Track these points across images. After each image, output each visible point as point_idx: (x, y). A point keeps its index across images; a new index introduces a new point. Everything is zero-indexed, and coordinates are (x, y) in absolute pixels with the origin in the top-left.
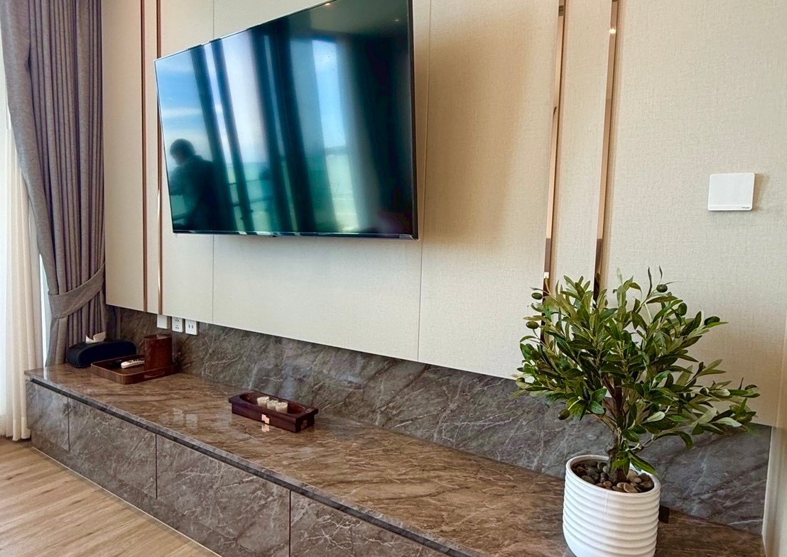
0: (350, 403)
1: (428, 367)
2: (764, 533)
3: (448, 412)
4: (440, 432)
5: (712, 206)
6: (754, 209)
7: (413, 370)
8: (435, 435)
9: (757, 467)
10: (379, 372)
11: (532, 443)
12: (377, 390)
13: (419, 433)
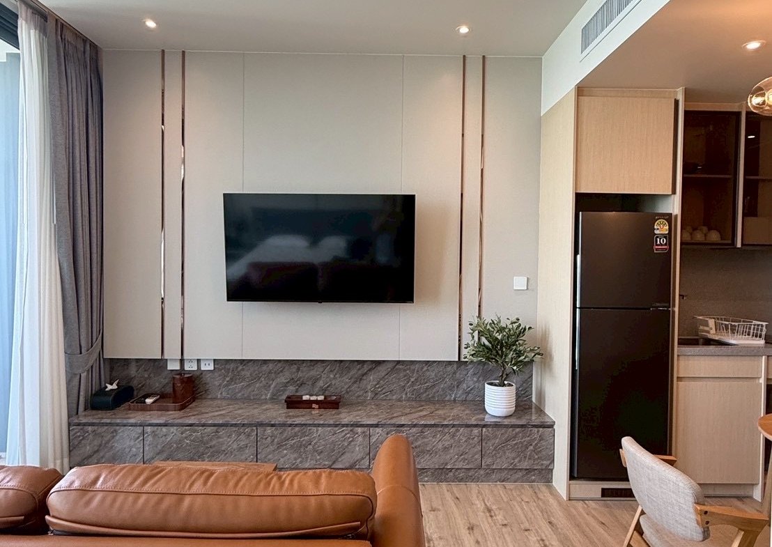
0: (350, 391)
1: (399, 362)
2: (534, 400)
3: (410, 383)
4: (406, 394)
5: (515, 288)
6: (527, 289)
7: (390, 366)
8: (404, 396)
9: (529, 378)
10: (370, 370)
11: (451, 388)
12: (368, 380)
13: (394, 397)
